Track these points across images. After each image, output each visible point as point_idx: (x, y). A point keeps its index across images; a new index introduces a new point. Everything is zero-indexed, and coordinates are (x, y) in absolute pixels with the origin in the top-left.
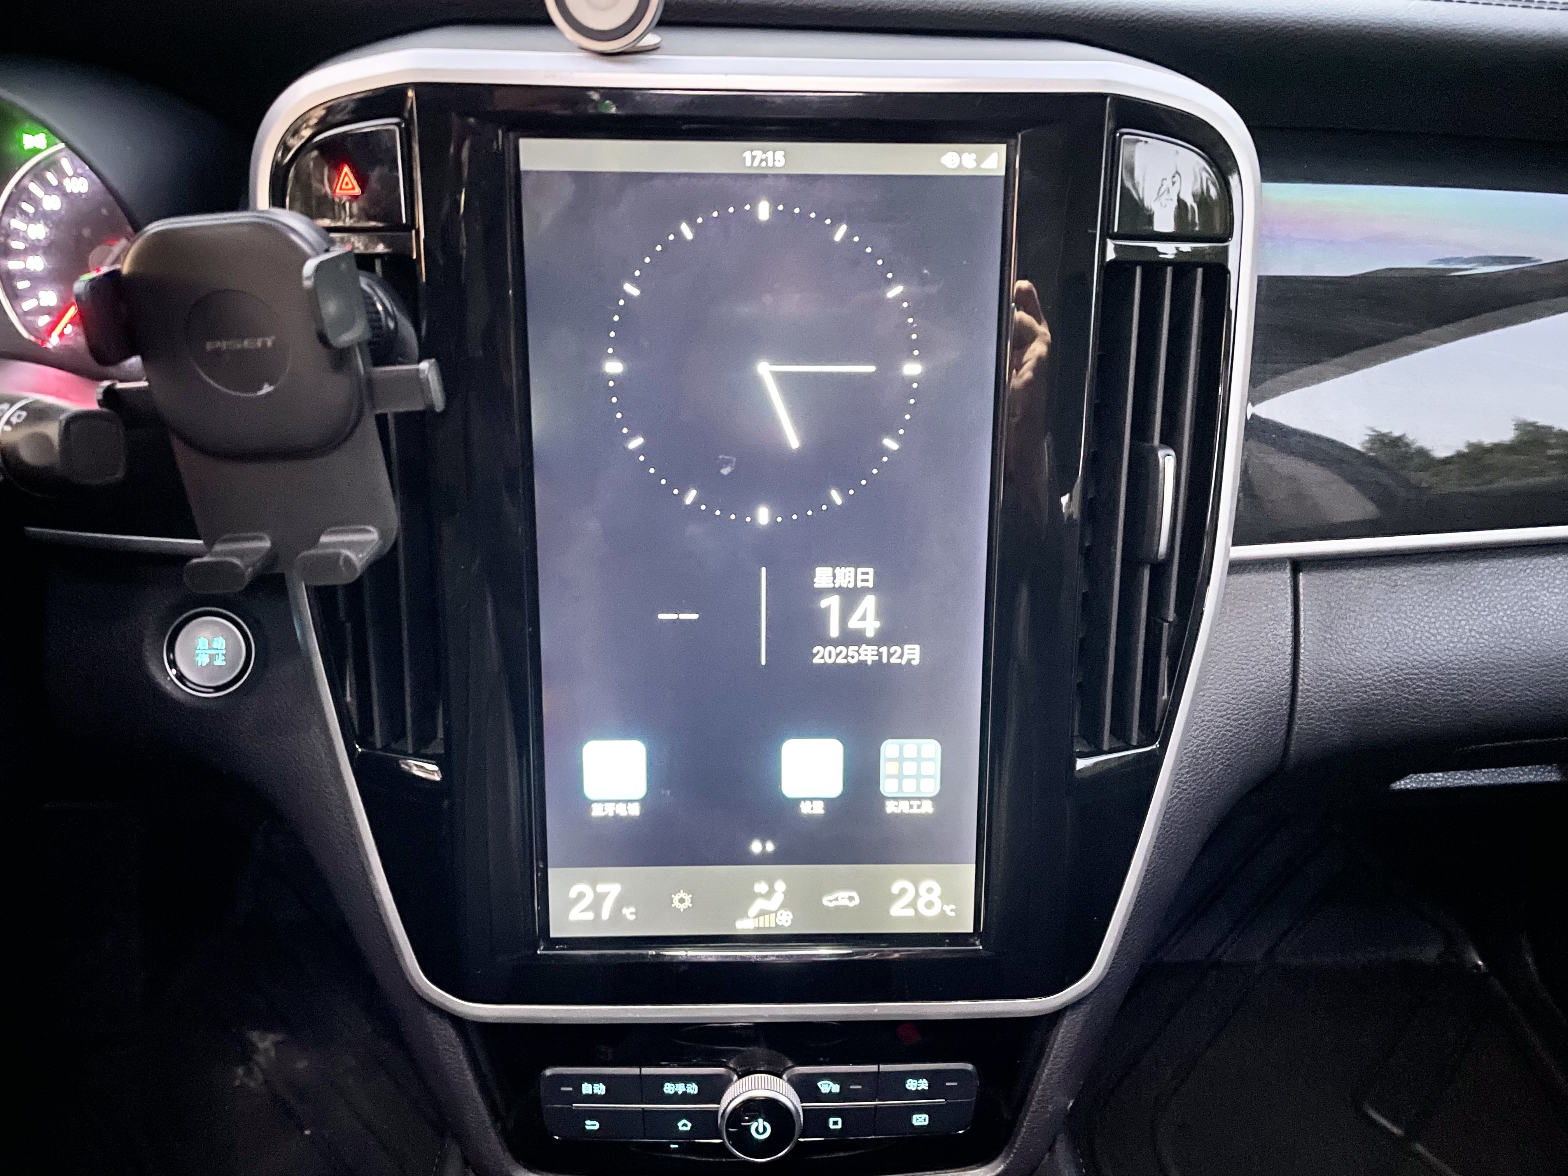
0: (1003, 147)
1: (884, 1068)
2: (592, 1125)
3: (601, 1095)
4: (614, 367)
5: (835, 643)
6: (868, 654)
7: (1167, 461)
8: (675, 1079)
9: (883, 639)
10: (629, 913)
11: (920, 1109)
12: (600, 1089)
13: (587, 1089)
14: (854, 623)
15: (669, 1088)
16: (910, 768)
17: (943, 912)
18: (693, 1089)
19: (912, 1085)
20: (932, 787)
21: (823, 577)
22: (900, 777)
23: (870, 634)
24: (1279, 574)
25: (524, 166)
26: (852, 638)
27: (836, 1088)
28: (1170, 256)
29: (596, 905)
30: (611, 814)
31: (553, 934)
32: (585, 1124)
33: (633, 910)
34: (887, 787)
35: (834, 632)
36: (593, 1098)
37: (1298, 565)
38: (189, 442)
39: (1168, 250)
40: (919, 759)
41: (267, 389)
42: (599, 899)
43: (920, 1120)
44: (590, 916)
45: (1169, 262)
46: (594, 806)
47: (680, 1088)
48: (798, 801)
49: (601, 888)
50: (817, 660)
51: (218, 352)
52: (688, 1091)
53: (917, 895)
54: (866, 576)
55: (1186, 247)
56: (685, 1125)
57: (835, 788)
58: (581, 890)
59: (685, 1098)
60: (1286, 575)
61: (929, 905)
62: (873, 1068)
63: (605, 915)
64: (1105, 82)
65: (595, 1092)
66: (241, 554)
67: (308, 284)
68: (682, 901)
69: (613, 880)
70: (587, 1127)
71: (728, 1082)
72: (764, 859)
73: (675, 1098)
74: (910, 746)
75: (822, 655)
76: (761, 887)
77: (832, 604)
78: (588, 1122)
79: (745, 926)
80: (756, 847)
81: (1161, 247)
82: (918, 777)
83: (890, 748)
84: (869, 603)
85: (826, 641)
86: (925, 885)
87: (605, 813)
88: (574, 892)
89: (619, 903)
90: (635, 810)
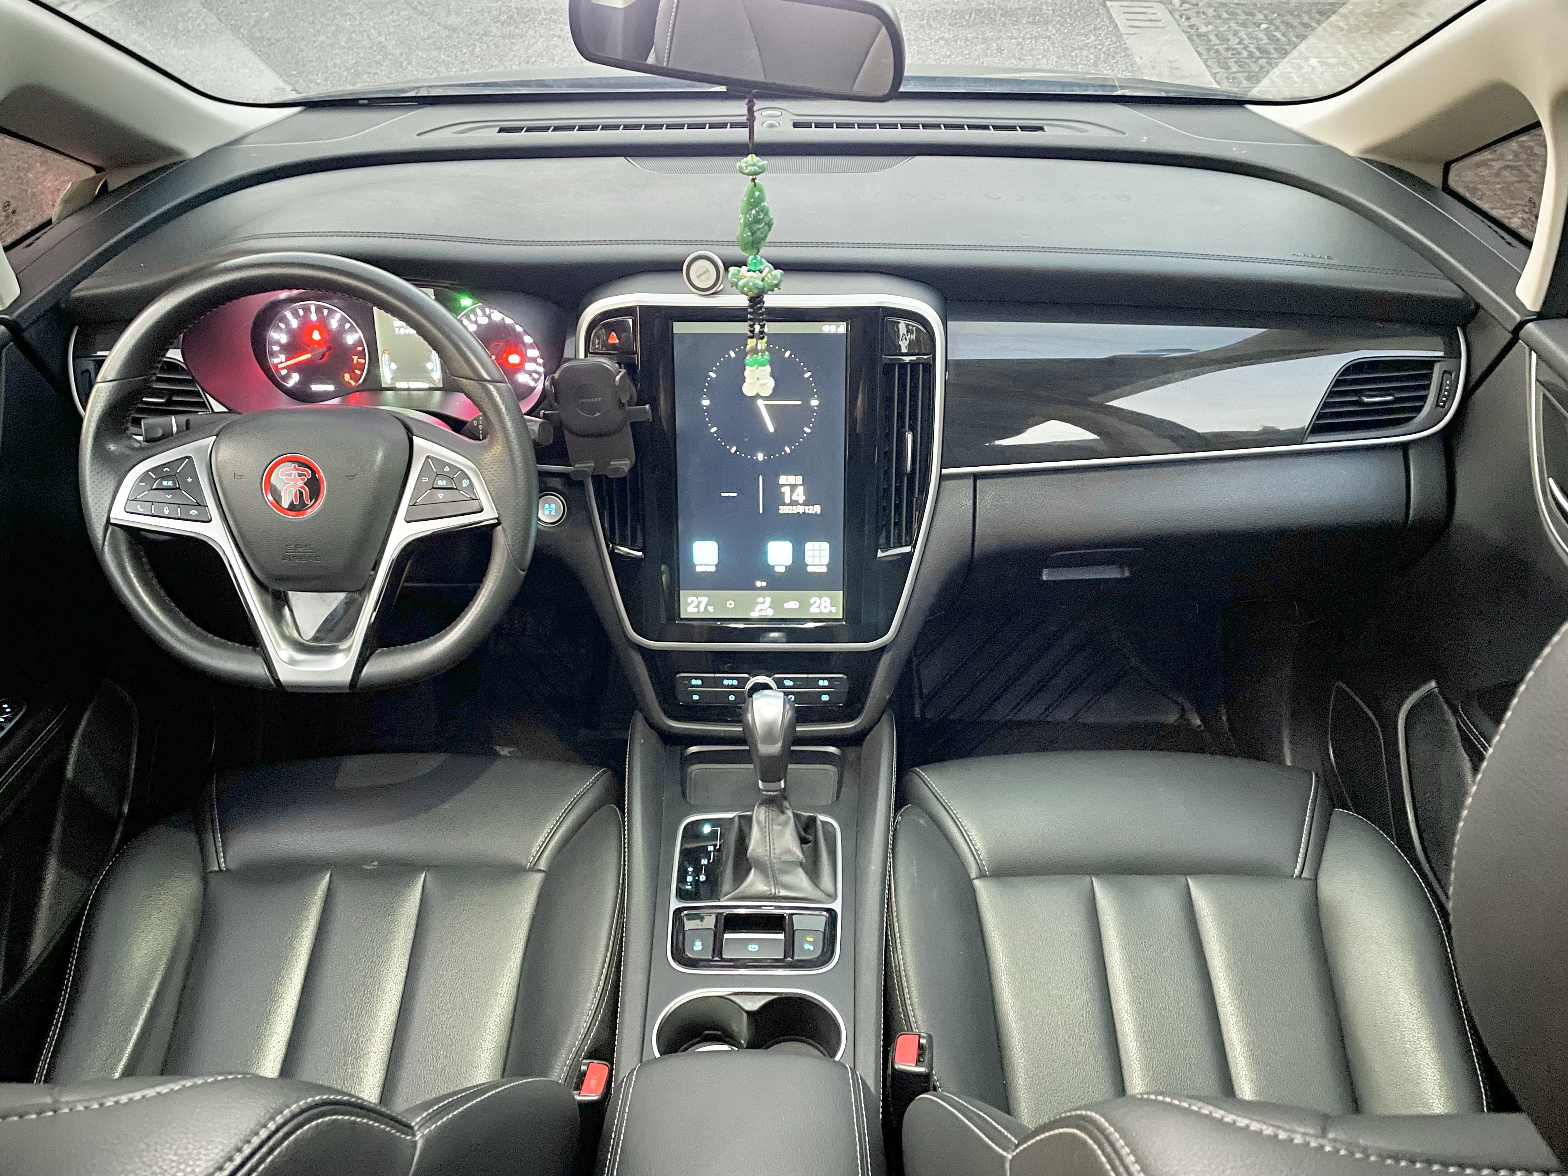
0: (845, 323)
1: (810, 676)
2: (696, 697)
3: (699, 685)
4: (706, 402)
5: (788, 505)
6: (800, 509)
7: (909, 437)
8: (728, 678)
9: (806, 503)
10: (711, 609)
11: (825, 693)
12: (699, 682)
13: (694, 682)
14: (794, 498)
15: (726, 682)
16: (817, 553)
17: (831, 611)
18: (735, 682)
19: (821, 683)
20: (826, 561)
21: (783, 480)
22: (813, 557)
23: (801, 501)
24: (968, 481)
25: (674, 332)
26: (794, 503)
27: (791, 683)
28: (908, 361)
29: (698, 606)
30: (704, 570)
31: (682, 617)
32: (692, 697)
33: (713, 607)
34: (808, 561)
35: (787, 501)
36: (696, 686)
37: (976, 477)
38: (570, 431)
39: (907, 359)
40: (820, 550)
41: (598, 414)
42: (699, 603)
43: (825, 698)
44: (696, 610)
45: (907, 363)
46: (697, 567)
47: (730, 682)
48: (774, 566)
49: (700, 599)
50: (781, 512)
51: (583, 403)
52: (732, 684)
53: (821, 604)
54: (799, 479)
55: (914, 358)
56: (733, 698)
57: (789, 562)
58: (692, 600)
59: (732, 686)
60: (970, 482)
61: (825, 607)
62: (806, 676)
63: (702, 609)
64: (881, 302)
65: (697, 683)
66: (588, 467)
67: (617, 384)
68: (732, 603)
69: (705, 596)
71: (748, 679)
72: (761, 588)
73: (728, 686)
74: (817, 544)
75: (783, 510)
76: (760, 600)
77: (786, 490)
79: (754, 615)
80: (759, 584)
81: (904, 358)
82: (820, 556)
83: (809, 545)
84: (800, 490)
85: (784, 504)
86: (824, 599)
87: (702, 570)
88: (689, 600)
89: (707, 605)
90: (713, 569)
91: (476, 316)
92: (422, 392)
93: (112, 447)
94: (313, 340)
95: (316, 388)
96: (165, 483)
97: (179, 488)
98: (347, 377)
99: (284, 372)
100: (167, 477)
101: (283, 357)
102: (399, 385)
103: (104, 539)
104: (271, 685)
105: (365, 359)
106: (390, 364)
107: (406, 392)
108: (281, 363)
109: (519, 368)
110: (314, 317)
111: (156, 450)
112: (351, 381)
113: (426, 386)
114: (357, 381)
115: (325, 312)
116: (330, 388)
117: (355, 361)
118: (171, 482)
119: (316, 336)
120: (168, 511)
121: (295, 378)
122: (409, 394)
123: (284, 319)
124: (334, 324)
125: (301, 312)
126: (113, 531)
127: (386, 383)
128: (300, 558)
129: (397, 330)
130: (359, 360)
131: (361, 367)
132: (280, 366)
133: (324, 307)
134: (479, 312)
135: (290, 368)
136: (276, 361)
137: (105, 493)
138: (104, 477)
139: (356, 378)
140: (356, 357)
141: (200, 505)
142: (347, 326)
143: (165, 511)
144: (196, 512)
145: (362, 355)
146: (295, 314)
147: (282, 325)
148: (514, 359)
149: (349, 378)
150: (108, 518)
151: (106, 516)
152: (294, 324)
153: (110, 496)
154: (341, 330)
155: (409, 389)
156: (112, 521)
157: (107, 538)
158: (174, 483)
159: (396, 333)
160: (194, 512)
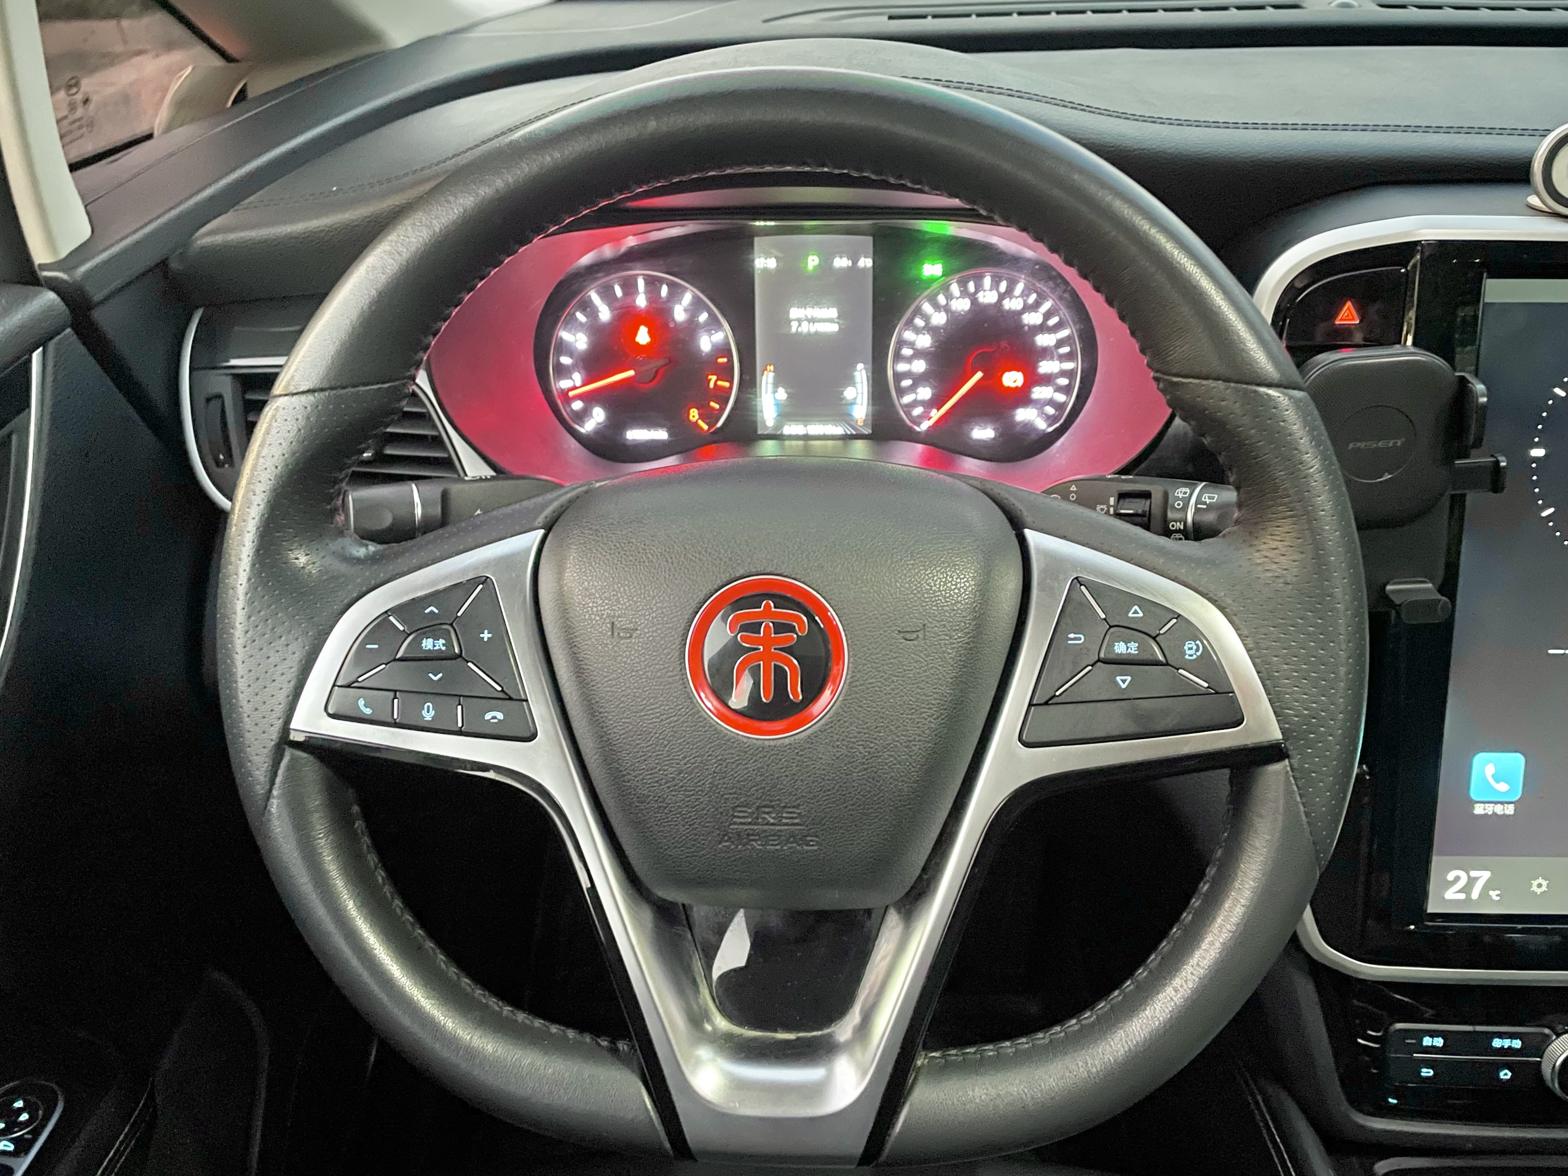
2: (1427, 1073)
3: (1438, 1047)
4: (1538, 453)
8: (1501, 1035)
10: (1494, 894)
12: (1439, 1042)
13: (1427, 1041)
15: (1497, 1043)
18: (1517, 1044)
25: (1485, 298)
29: (1467, 889)
30: (1490, 813)
31: (1429, 910)
32: (1421, 1072)
33: (1498, 892)
36: (1432, 1049)
42: (1472, 881)
44: (1462, 896)
46: (1476, 805)
47: (1507, 1043)
49: (1473, 874)
52: (1513, 1046)
56: (1506, 1074)
58: (1459, 875)
59: (1510, 1051)
63: (1475, 895)
65: (1434, 1044)
68: (1540, 885)
69: (1485, 869)
70: (1422, 1074)
71: (1549, 1039)
73: (1502, 1051)
78: (1424, 1070)
87: (1486, 812)
88: (1451, 876)
89: (1487, 887)
90: (1510, 810)
91: (949, 297)
92: (830, 442)
93: (301, 558)
94: (638, 344)
95: (636, 435)
96: (428, 644)
97: (460, 656)
98: (694, 414)
99: (577, 405)
100: (432, 629)
101: (578, 377)
102: (789, 429)
103: (272, 783)
104: (661, 1146)
105: (732, 383)
106: (775, 392)
107: (801, 443)
108: (575, 388)
109: (1021, 397)
110: (641, 301)
111: (401, 563)
112: (700, 422)
113: (839, 430)
114: (711, 425)
115: (664, 291)
116: (661, 435)
117: (712, 385)
118: (442, 641)
119: (643, 337)
120: (432, 713)
121: (598, 416)
122: (806, 448)
123: (587, 306)
124: (680, 314)
125: (618, 291)
126: (293, 759)
127: (766, 427)
128: (764, 837)
129: (794, 325)
130: (720, 383)
131: (722, 396)
132: (571, 394)
133: (661, 281)
134: (955, 289)
135: (590, 399)
136: (565, 384)
137: (280, 669)
138: (279, 630)
139: (709, 416)
140: (713, 378)
141: (510, 699)
142: (703, 317)
143: (424, 712)
144: (500, 716)
145: (726, 372)
146: (607, 293)
147: (581, 317)
148: (1013, 379)
149: (697, 417)
150: (286, 729)
151: (279, 724)
152: (605, 314)
153: (292, 674)
154: (691, 327)
155: (806, 438)
156: (295, 737)
157: (278, 780)
158: (449, 644)
159: (794, 330)
160: (495, 716)
